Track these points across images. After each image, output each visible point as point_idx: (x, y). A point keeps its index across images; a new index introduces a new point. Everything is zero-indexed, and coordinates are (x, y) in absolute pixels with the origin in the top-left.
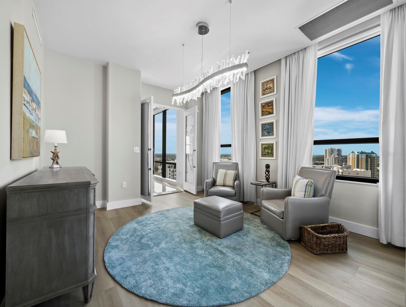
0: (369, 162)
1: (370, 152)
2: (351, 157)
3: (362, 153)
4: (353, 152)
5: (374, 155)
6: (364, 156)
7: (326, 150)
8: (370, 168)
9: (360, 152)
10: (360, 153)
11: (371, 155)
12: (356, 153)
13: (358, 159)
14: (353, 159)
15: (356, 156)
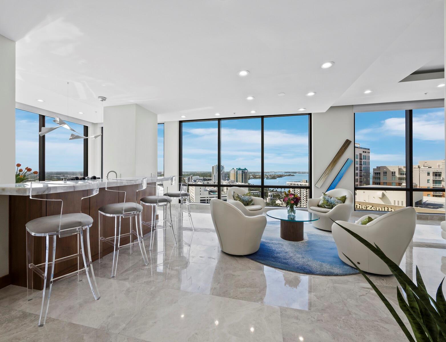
0: (244, 176)
1: (244, 168)
2: (232, 173)
3: (240, 169)
4: (233, 169)
5: (246, 171)
6: (241, 172)
7: (213, 167)
8: (244, 182)
9: (238, 168)
11: (244, 171)
12: (235, 169)
13: (237, 174)
14: (234, 174)
15: (235, 172)
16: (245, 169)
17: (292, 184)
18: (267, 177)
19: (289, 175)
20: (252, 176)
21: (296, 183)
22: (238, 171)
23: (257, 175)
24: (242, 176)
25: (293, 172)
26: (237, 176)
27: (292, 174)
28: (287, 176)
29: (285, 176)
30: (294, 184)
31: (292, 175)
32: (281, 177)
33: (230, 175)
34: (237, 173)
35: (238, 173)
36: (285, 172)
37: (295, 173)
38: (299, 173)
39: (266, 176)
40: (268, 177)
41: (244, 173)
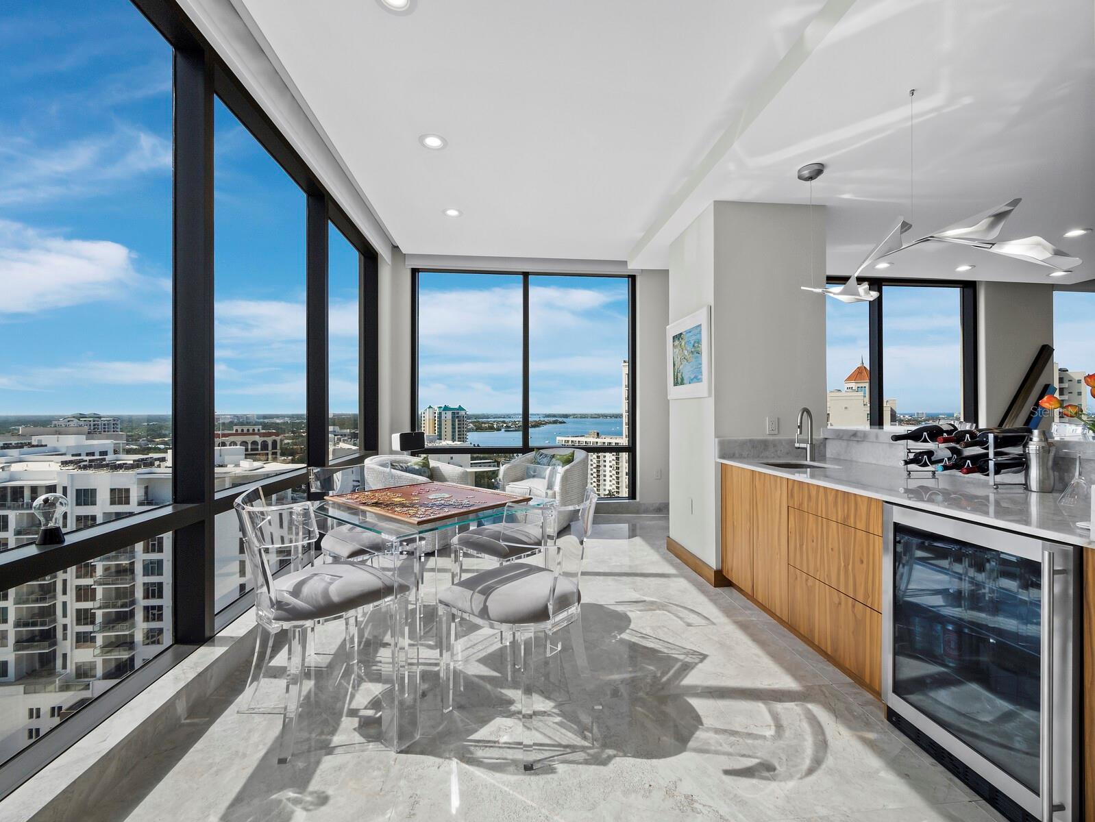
0: (457, 430)
1: (457, 407)
2: (427, 417)
3: (446, 408)
4: (430, 407)
5: (463, 413)
6: (449, 414)
8: (458, 438)
9: (443, 406)
10: (442, 409)
11: (458, 413)
12: (436, 408)
13: (440, 422)
14: (431, 421)
15: (436, 415)
16: (460, 408)
17: (568, 441)
18: (507, 427)
19: (555, 422)
20: (471, 425)
21: (577, 439)
22: (443, 413)
23: (485, 423)
24: (453, 425)
25: (563, 415)
26: (440, 425)
27: (560, 420)
28: (550, 423)
29: (546, 423)
30: (572, 441)
31: (561, 423)
32: (538, 426)
34: (440, 417)
35: (443, 418)
36: (545, 415)
37: (566, 416)
38: (575, 416)
39: (505, 425)
40: (510, 427)
41: (458, 417)
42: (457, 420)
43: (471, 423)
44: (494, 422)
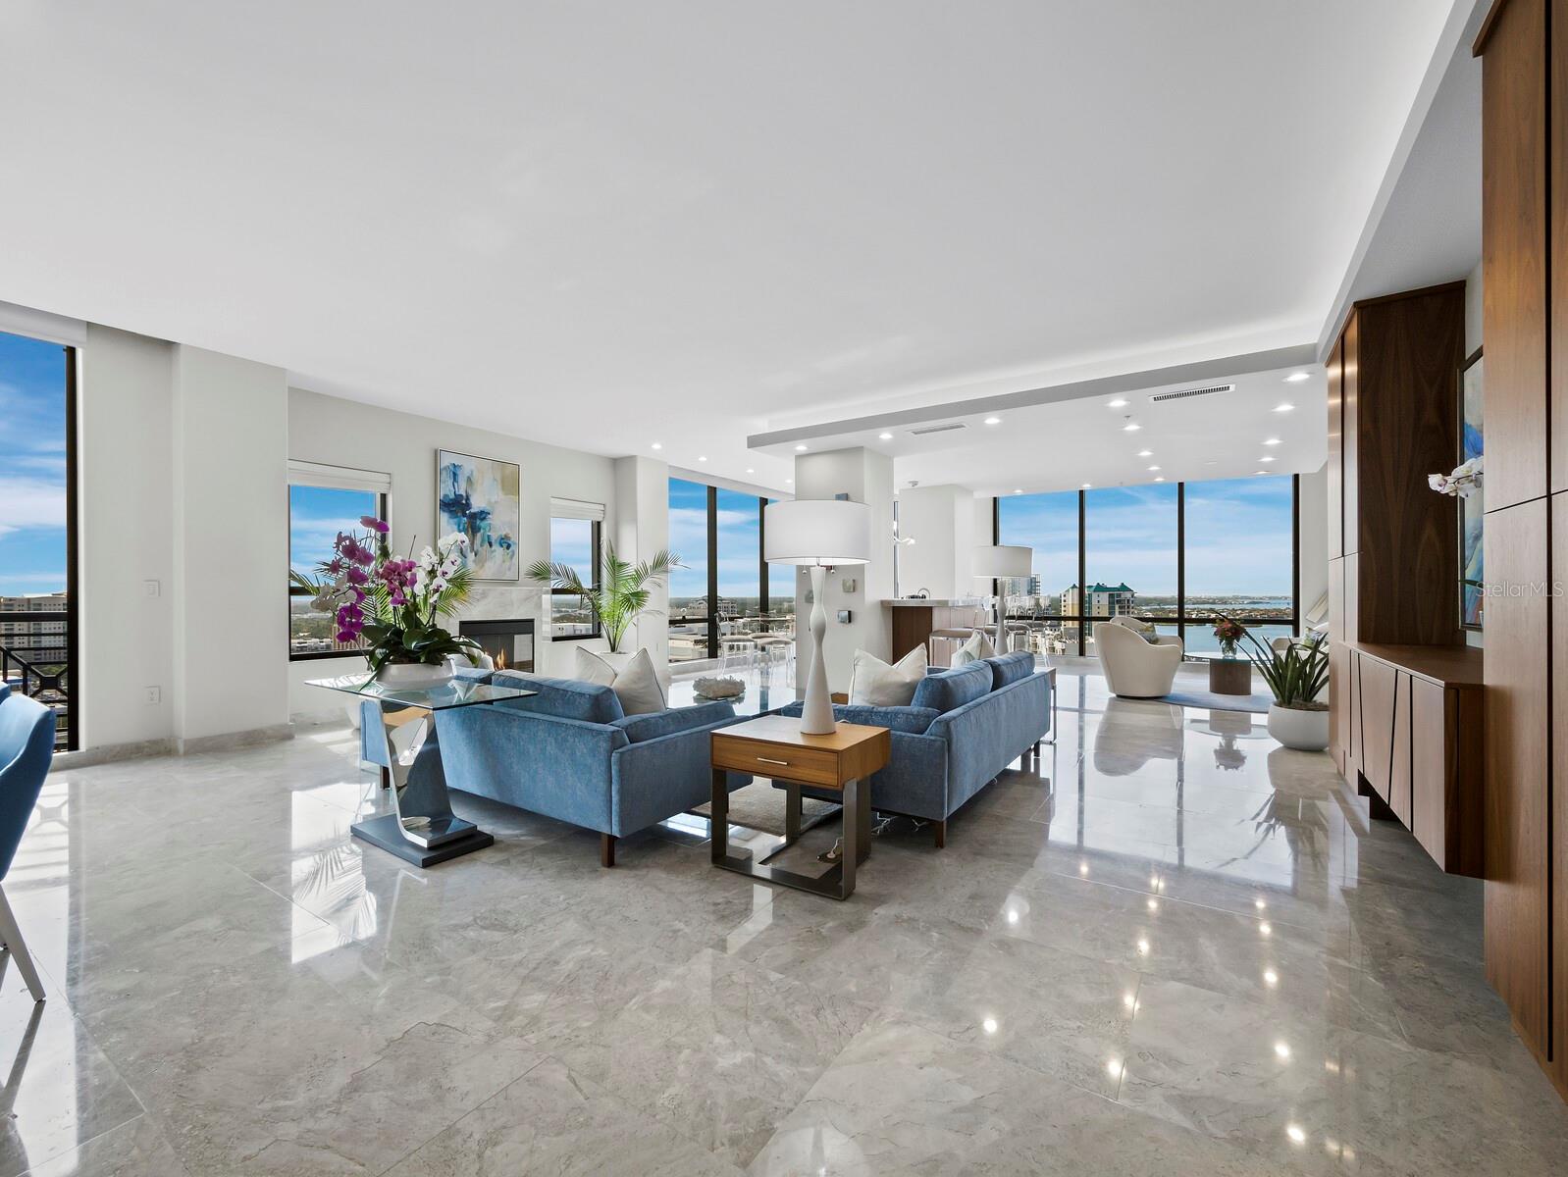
16: (1123, 588)
22: (1095, 595)
33: (1063, 609)
34: (1090, 602)
35: (1095, 602)
41: (1118, 602)
42: (1117, 607)
43: (1149, 611)
44: (1194, 610)
